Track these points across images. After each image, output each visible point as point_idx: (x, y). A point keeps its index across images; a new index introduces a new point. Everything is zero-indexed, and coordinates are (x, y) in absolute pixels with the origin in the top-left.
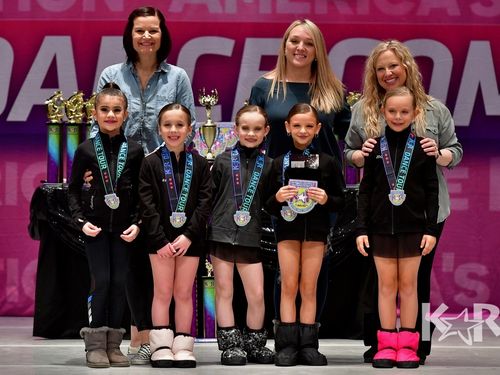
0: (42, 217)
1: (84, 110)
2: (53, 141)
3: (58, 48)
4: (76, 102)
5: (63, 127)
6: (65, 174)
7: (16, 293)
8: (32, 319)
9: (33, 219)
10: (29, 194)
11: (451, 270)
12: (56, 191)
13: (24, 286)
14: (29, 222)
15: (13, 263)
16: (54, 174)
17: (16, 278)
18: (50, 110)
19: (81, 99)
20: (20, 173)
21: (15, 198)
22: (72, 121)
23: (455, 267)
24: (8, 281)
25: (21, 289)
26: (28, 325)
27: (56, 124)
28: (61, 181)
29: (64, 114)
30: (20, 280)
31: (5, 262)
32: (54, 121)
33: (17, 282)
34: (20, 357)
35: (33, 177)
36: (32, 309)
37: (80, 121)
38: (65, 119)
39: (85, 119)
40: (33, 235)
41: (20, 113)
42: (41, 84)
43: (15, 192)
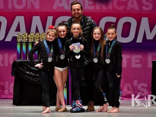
0: (15, 69)
1: (28, 38)
2: (18, 47)
3: (20, 20)
4: (25, 36)
5: (21, 43)
6: (22, 57)
7: (8, 92)
8: (12, 100)
9: (13, 70)
10: (11, 62)
11: (136, 85)
12: (19, 62)
13: (10, 90)
14: (11, 71)
15: (7, 83)
16: (19, 57)
17: (8, 87)
18: (18, 38)
19: (27, 35)
20: (9, 57)
21: (7, 64)
22: (24, 41)
23: (138, 85)
24: (5, 88)
25: (9, 91)
26: (11, 101)
27: (19, 42)
28: (21, 59)
29: (22, 39)
30: (9, 88)
31: (4, 83)
32: (19, 41)
33: (8, 89)
34: (9, 111)
35: (13, 58)
36: (12, 97)
37: (26, 41)
38: (22, 41)
39: (28, 41)
40: (12, 75)
41: (9, 39)
42: (15, 30)
43: (7, 62)
